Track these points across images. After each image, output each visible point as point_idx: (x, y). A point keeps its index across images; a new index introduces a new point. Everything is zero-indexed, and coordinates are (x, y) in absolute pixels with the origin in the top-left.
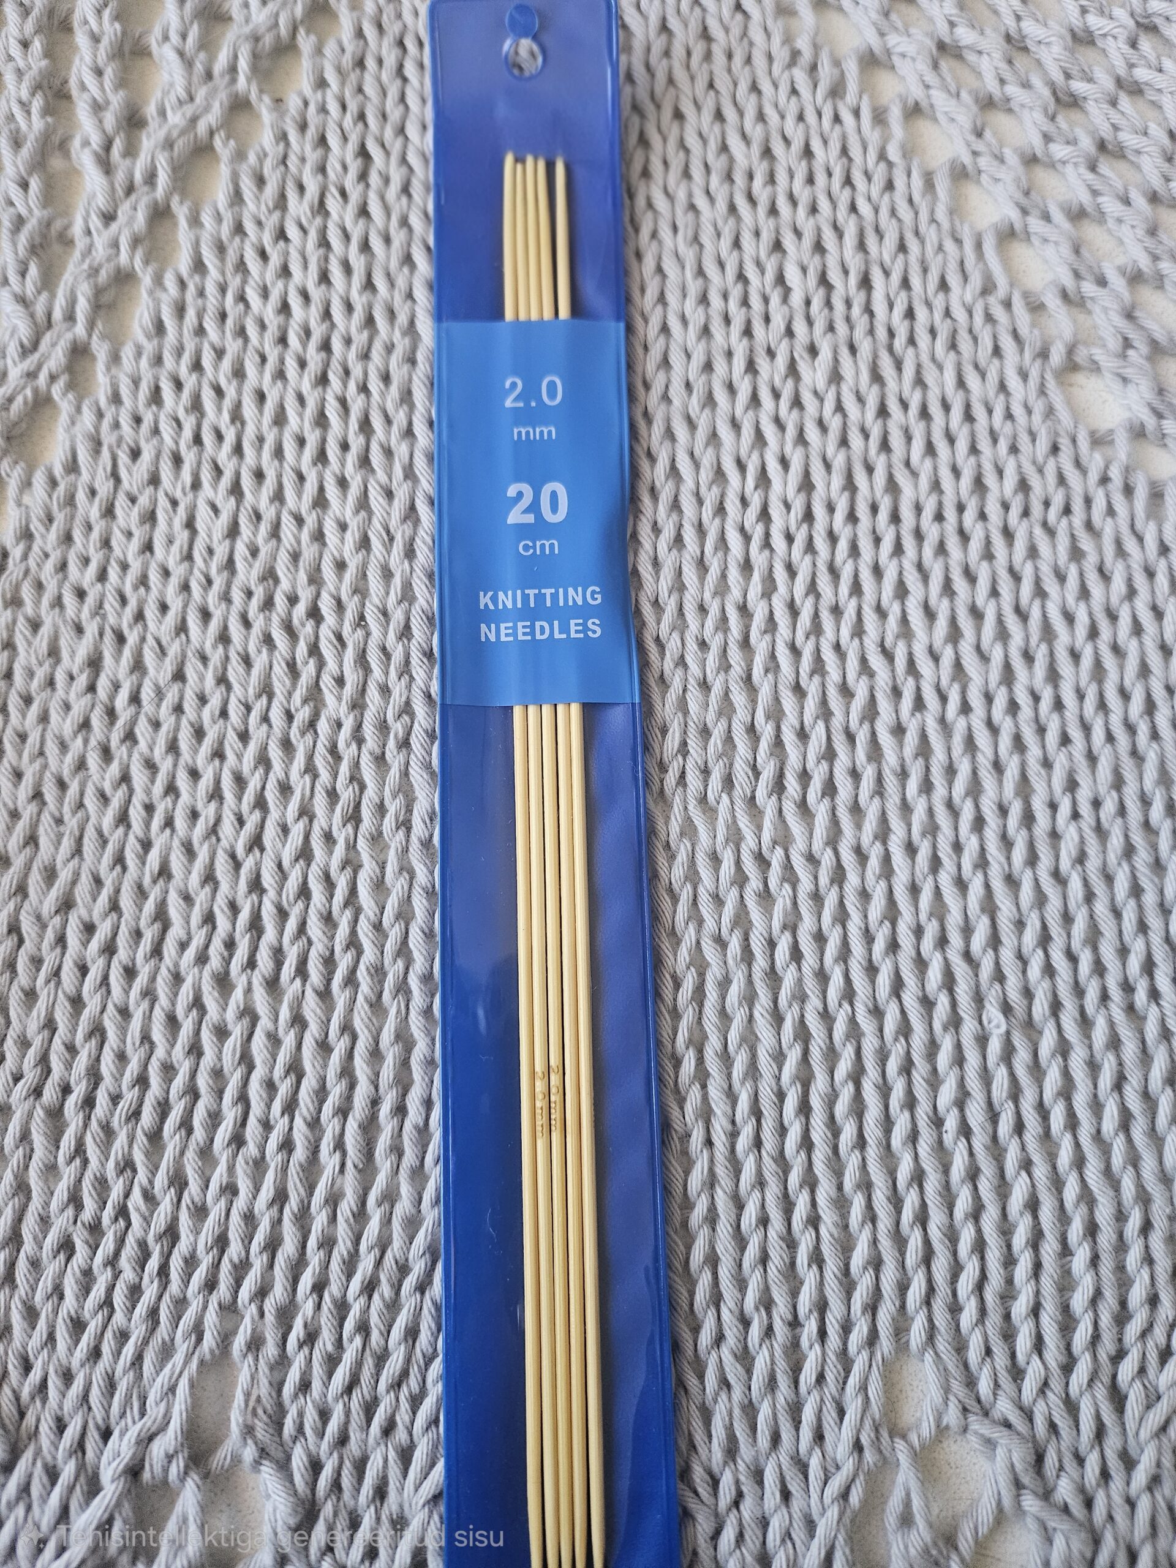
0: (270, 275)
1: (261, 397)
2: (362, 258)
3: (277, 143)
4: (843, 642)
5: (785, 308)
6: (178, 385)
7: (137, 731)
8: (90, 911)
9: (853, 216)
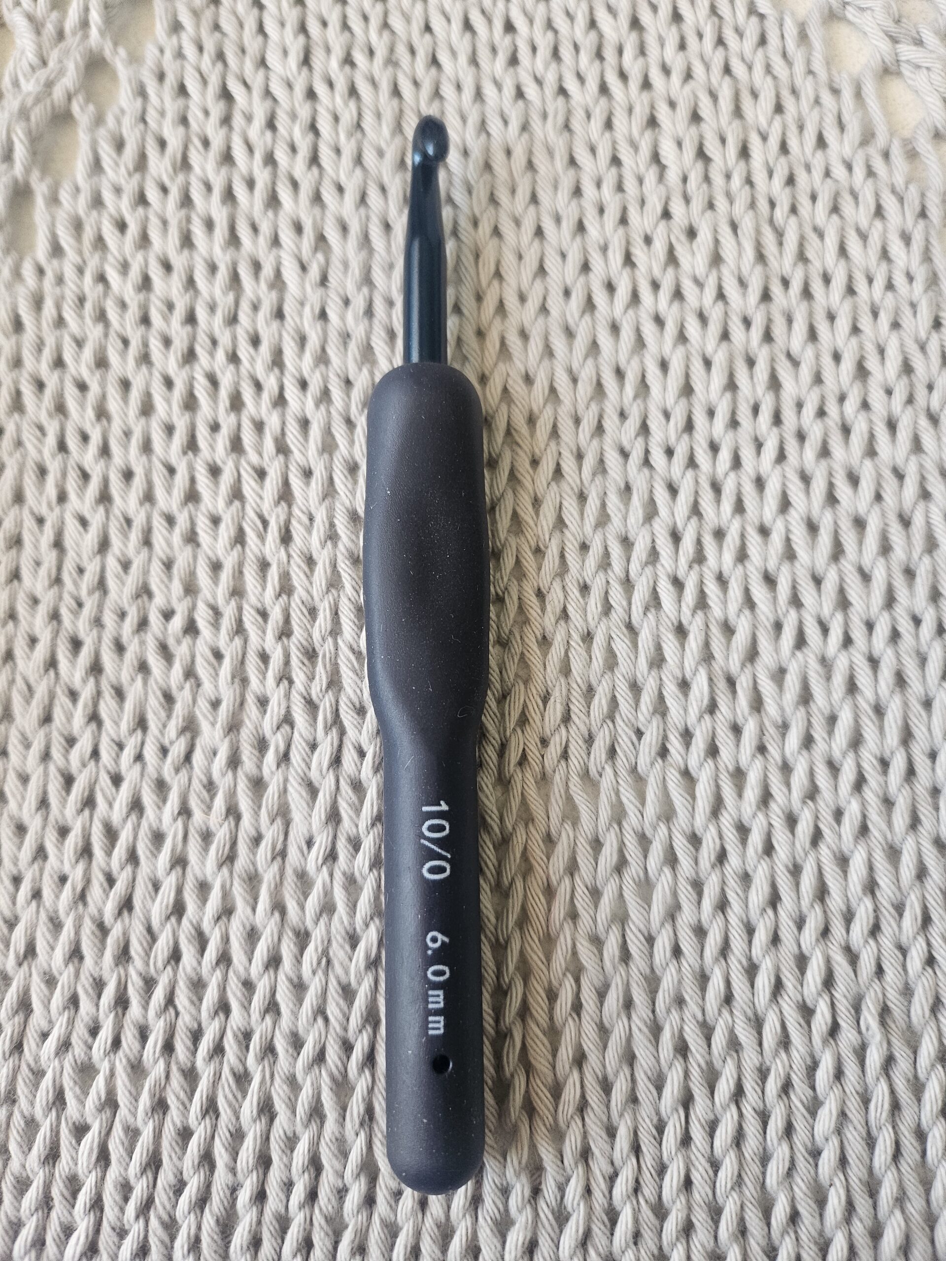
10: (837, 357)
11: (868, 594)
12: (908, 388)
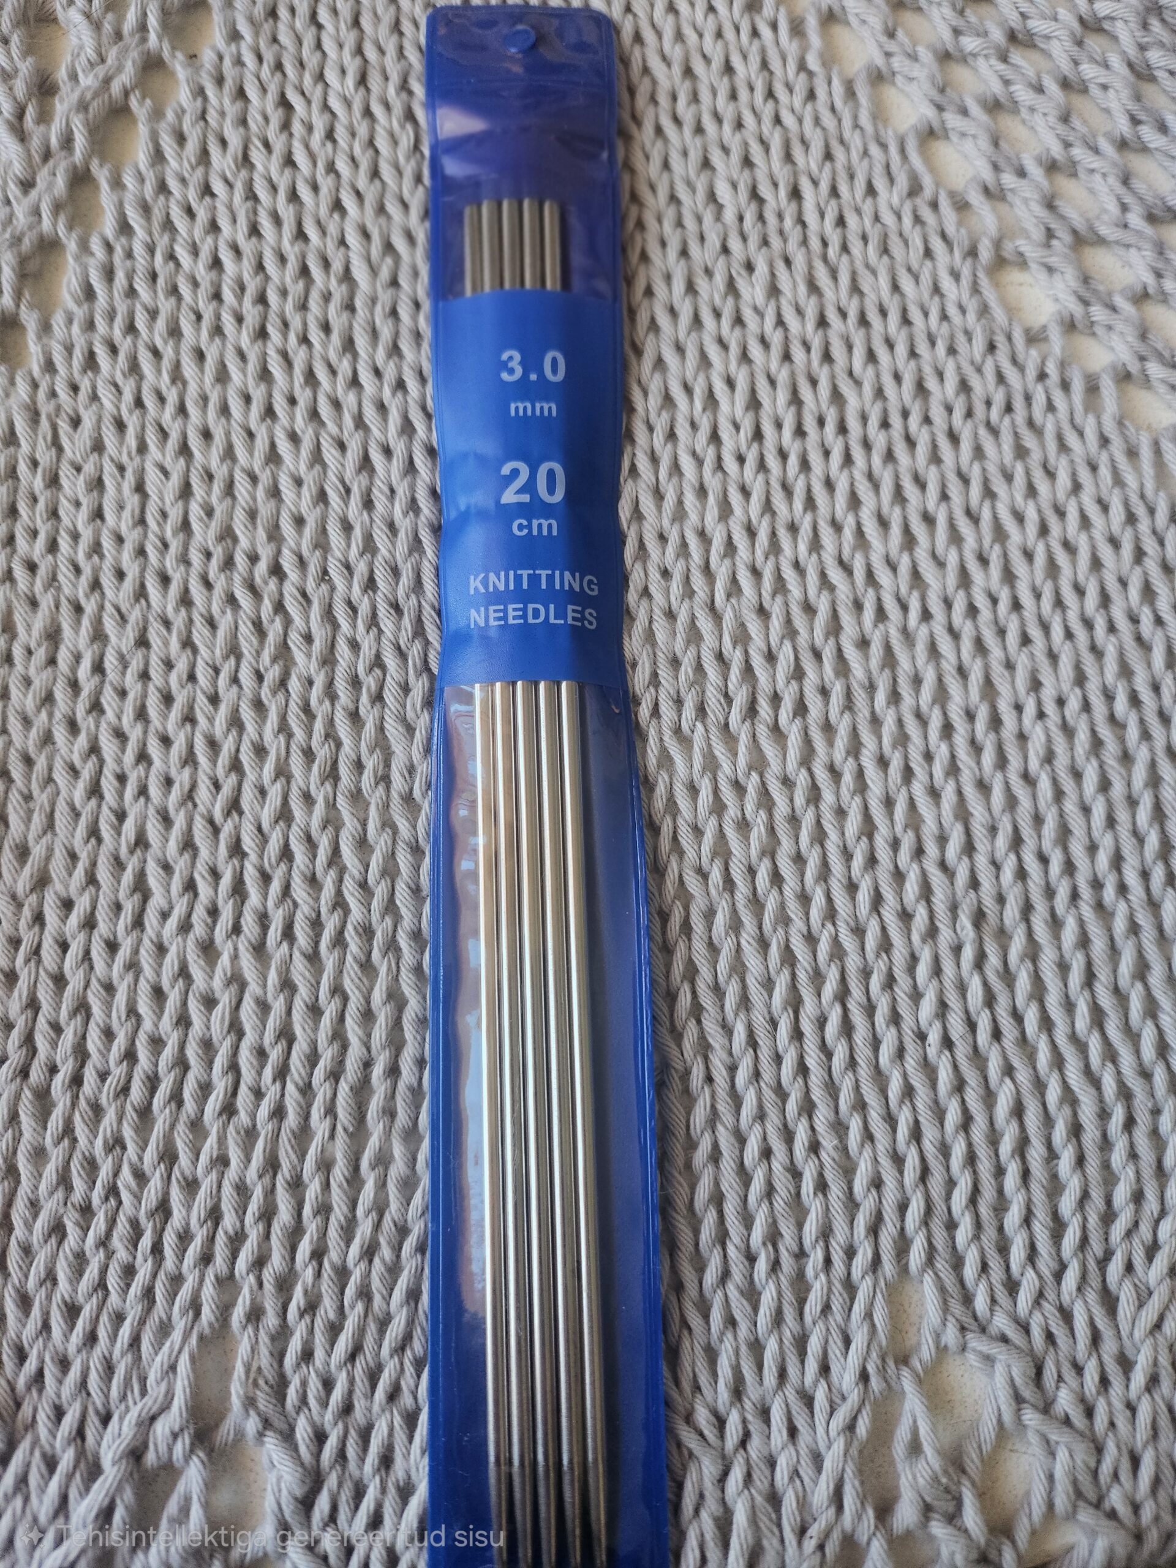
0: (198, 233)
1: (200, 356)
2: (291, 207)
3: (195, 99)
4: (801, 559)
5: (719, 225)
6: (113, 350)
7: (103, 700)
8: (67, 887)
9: (778, 128)
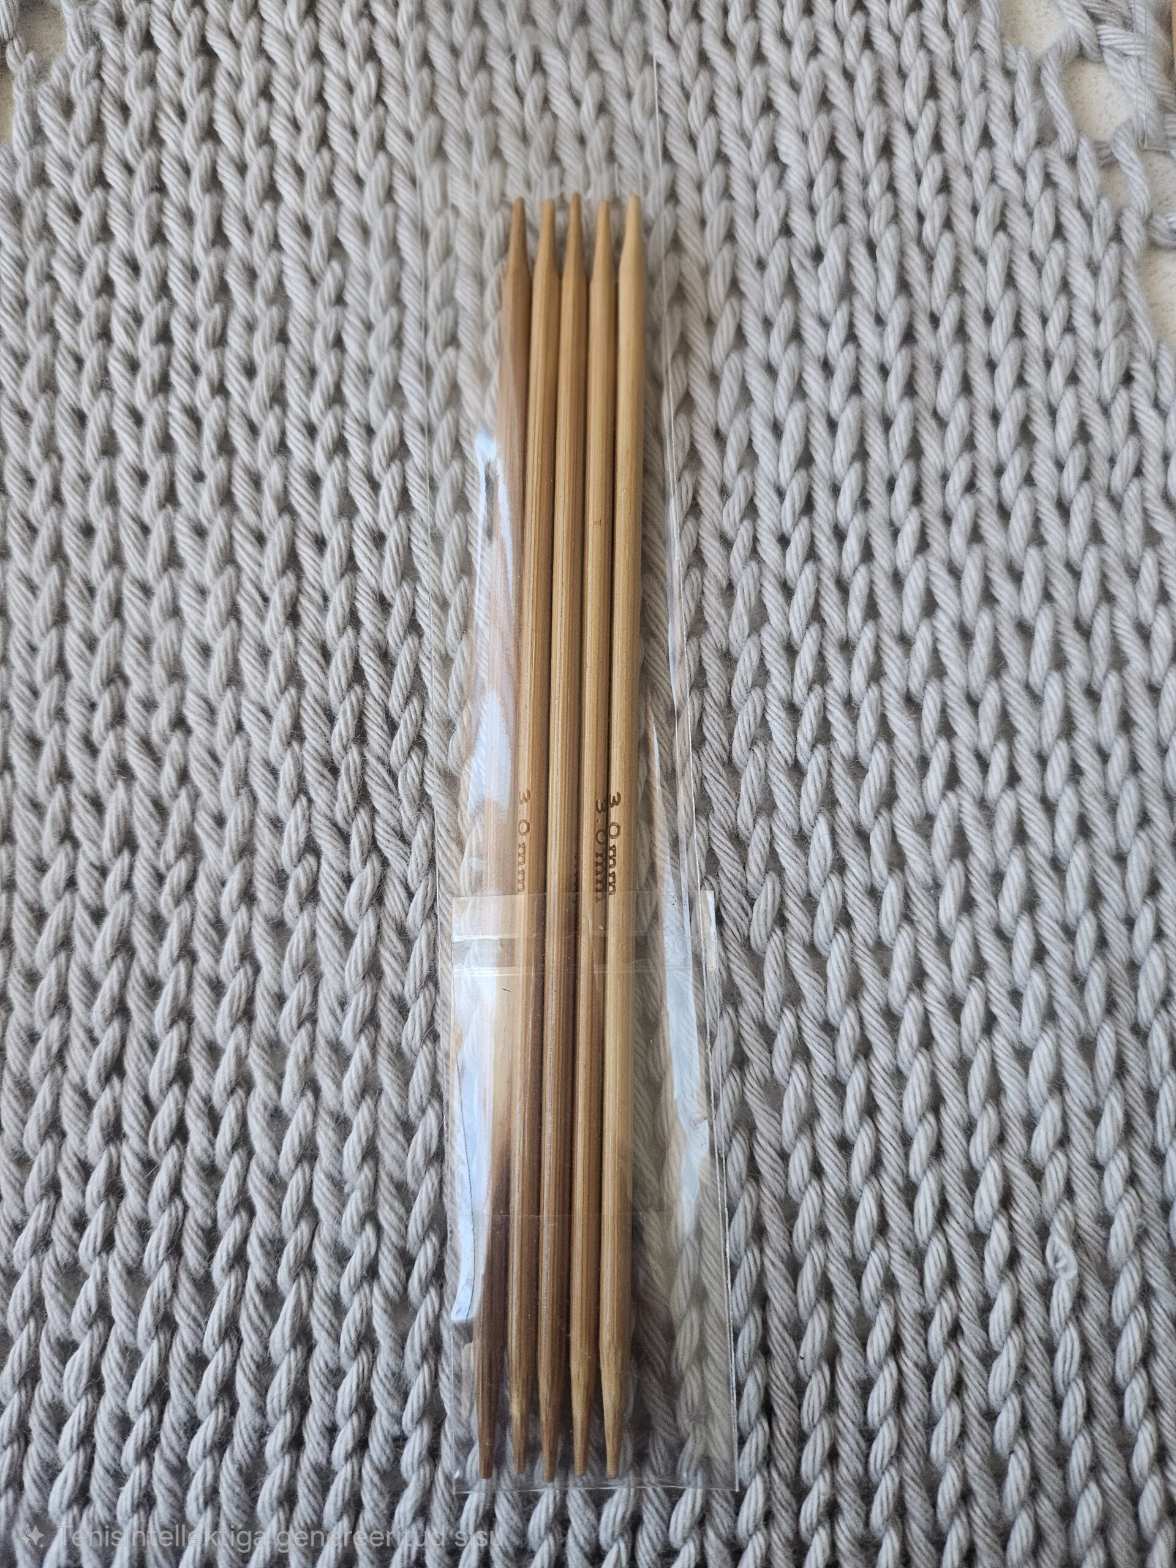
10: (995, 417)
11: (1040, 719)
12: (1085, 461)
